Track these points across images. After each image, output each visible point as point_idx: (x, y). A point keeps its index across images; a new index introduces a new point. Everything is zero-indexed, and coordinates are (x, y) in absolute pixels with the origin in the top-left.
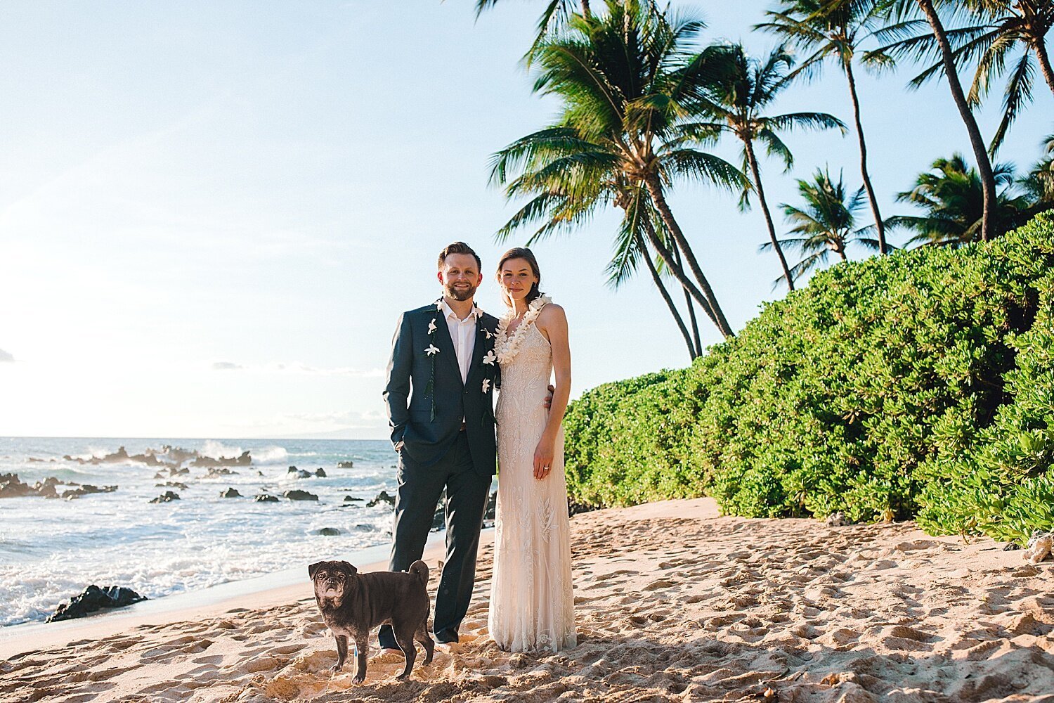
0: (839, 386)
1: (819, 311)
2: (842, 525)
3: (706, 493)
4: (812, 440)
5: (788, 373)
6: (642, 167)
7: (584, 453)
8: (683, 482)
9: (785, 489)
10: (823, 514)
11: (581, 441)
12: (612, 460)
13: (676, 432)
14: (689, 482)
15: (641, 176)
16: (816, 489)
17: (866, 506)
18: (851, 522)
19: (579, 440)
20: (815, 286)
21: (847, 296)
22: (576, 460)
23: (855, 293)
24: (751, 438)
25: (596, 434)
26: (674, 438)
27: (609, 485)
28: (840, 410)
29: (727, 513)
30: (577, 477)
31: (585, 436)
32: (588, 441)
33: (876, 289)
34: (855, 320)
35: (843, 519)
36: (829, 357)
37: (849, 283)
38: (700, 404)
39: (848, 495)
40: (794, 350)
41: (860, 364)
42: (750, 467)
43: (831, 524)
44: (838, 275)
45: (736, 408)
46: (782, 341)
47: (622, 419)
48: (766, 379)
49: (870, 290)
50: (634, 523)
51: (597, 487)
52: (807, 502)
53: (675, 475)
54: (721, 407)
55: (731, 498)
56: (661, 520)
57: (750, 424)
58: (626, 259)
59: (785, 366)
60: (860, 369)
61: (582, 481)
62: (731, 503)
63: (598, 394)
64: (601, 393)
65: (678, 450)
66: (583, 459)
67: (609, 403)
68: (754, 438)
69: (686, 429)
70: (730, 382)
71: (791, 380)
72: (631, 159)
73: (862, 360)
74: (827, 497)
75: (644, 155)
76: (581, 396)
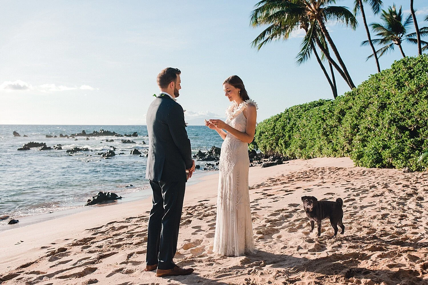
0: (407, 115)
1: (397, 80)
2: (408, 172)
3: (345, 155)
4: (395, 137)
5: (383, 107)
6: (316, 13)
7: (287, 135)
8: (335, 151)
9: (383, 157)
10: (400, 167)
11: (286, 131)
12: (300, 139)
13: (331, 129)
14: (337, 151)
15: (316, 17)
16: (397, 158)
17: (419, 165)
18: (412, 171)
19: (285, 130)
20: (394, 68)
21: (410, 74)
22: (284, 139)
23: (413, 73)
24: (366, 134)
25: (292, 128)
26: (330, 131)
27: (299, 150)
28: (408, 125)
29: (357, 166)
30: (284, 146)
31: (288, 128)
32: (289, 130)
33: (423, 71)
34: (415, 86)
35: (409, 170)
36: (403, 102)
37: (410, 68)
38: (341, 117)
39: (411, 160)
40: (386, 96)
41: (416, 105)
42: (366, 146)
43: (404, 172)
44: (405, 63)
45: (359, 120)
46: (380, 93)
47: (304, 121)
48: (373, 109)
49: (420, 72)
50: (318, 169)
51: (293, 150)
52: (393, 162)
53: (331, 148)
54: (352, 120)
55: (359, 160)
56: (329, 168)
57: (366, 128)
58: (306, 52)
59: (382, 104)
60: (416, 107)
61: (286, 148)
62: (360, 161)
63: (292, 110)
64: (294, 110)
65: (331, 137)
66: (287, 138)
67: (298, 114)
68: (367, 133)
69: (335, 128)
70: (356, 109)
71: (384, 110)
72: (311, 10)
73: (417, 103)
74: (401, 160)
75: (317, 8)
76: (285, 111)
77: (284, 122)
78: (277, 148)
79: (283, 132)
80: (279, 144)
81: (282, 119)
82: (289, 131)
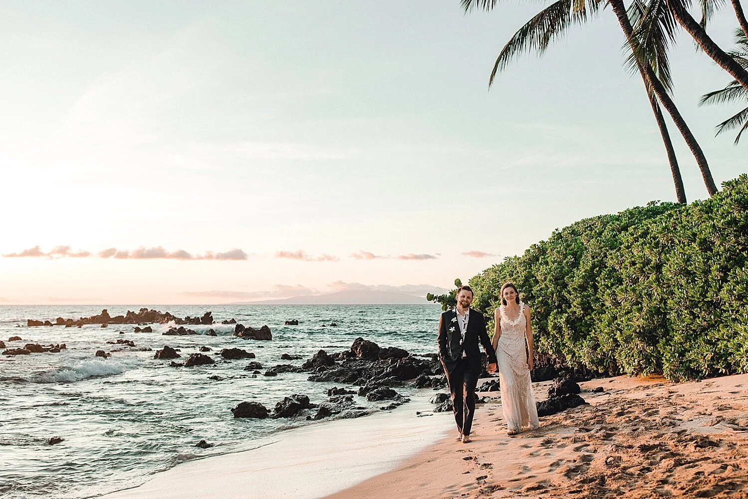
19: (565, 286)
22: (566, 312)
25: (591, 276)
32: (580, 286)
61: (575, 339)
63: (574, 233)
64: (581, 230)
76: (551, 236)
77: (560, 263)
78: (543, 340)
79: (560, 292)
80: (550, 329)
81: (552, 256)
82: (583, 288)
